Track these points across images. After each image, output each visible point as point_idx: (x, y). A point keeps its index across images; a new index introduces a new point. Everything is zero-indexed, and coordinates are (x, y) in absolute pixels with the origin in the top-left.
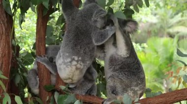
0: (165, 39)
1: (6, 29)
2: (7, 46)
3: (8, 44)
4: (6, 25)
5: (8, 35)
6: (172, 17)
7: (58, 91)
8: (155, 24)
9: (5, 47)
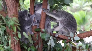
0: (82, 11)
1: (15, 4)
2: (16, 11)
3: (17, 11)
4: (15, 2)
5: (16, 6)
6: (84, 4)
7: (41, 32)
8: (78, 7)
9: (15, 12)
